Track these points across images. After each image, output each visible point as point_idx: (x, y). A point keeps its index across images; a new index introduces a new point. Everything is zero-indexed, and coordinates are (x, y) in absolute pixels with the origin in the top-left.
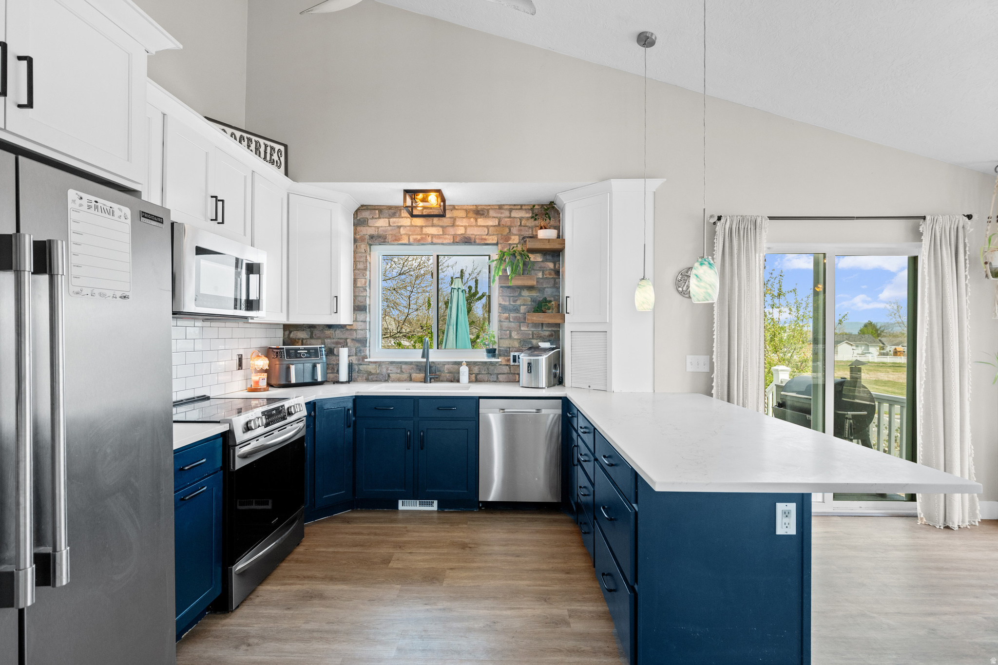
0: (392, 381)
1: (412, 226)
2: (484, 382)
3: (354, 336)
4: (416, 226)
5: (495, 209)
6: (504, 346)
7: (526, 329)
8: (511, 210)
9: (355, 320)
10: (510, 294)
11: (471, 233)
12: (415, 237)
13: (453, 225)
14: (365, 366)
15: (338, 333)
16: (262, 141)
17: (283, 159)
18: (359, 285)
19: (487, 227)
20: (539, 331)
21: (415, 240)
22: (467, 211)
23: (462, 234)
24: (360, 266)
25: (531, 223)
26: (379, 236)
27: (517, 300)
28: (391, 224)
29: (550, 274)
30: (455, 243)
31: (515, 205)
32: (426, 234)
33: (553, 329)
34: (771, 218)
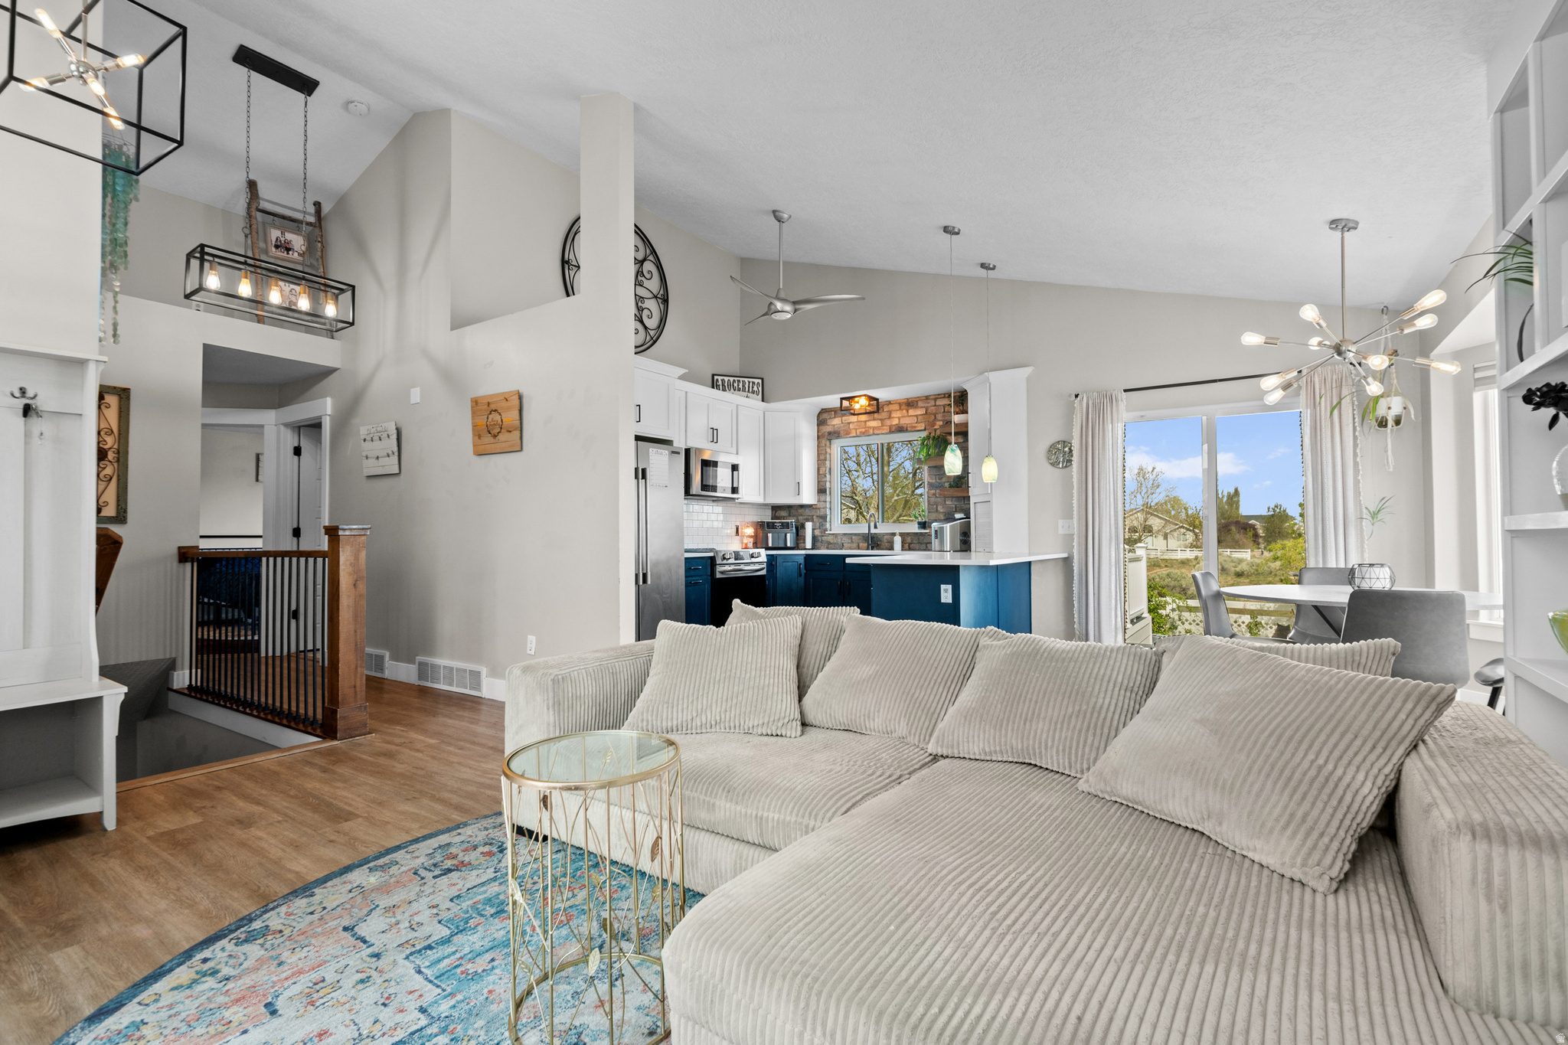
1: (858, 421)
2: (913, 549)
3: (818, 513)
4: (861, 421)
5: (923, 399)
6: (932, 519)
8: (935, 400)
9: (819, 501)
11: (904, 422)
12: (863, 429)
13: (890, 417)
14: (825, 535)
15: (807, 512)
16: (746, 380)
17: (760, 389)
18: (821, 472)
19: (916, 416)
22: (900, 404)
23: (896, 424)
24: (822, 457)
25: (949, 409)
26: (835, 432)
28: (843, 421)
30: (891, 432)
31: (939, 395)
34: (1125, 391)
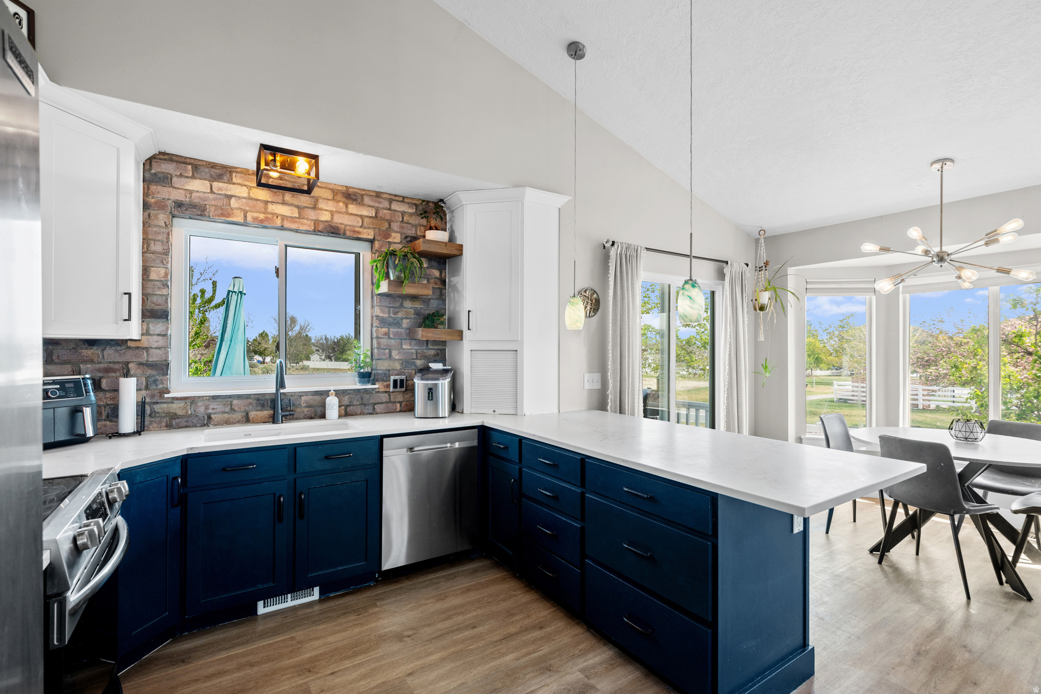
0: (215, 425)
1: (250, 198)
2: (357, 415)
3: (144, 357)
4: (257, 200)
5: (371, 196)
6: (382, 368)
7: (409, 347)
8: (391, 201)
9: (146, 333)
10: (390, 304)
11: (340, 221)
12: (255, 215)
13: (315, 208)
14: (165, 406)
18: (153, 276)
19: (361, 217)
20: (423, 349)
21: (255, 219)
22: (335, 192)
23: (326, 221)
24: (157, 247)
25: (415, 220)
26: (193, 206)
27: (398, 312)
28: (214, 190)
29: (436, 283)
30: (316, 232)
31: (396, 196)
32: (273, 214)
33: (440, 347)
34: (648, 249)
